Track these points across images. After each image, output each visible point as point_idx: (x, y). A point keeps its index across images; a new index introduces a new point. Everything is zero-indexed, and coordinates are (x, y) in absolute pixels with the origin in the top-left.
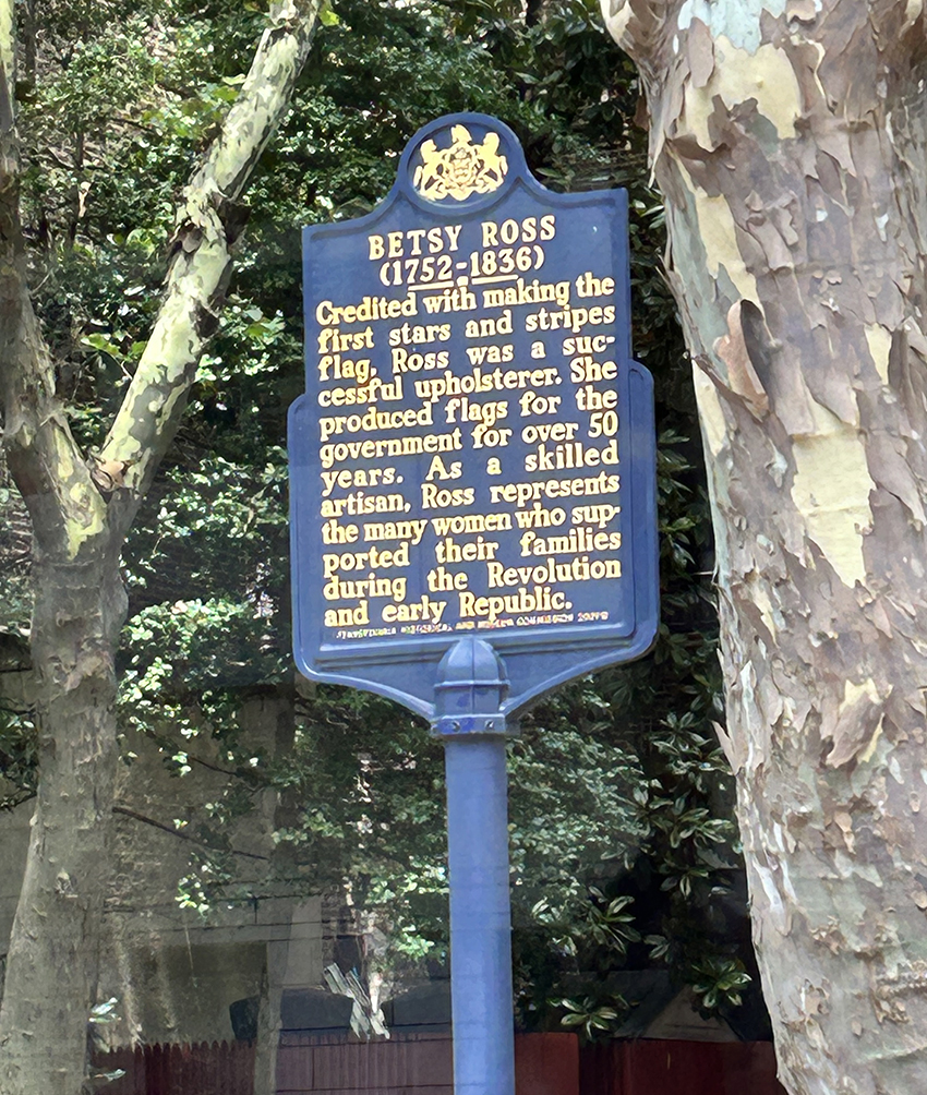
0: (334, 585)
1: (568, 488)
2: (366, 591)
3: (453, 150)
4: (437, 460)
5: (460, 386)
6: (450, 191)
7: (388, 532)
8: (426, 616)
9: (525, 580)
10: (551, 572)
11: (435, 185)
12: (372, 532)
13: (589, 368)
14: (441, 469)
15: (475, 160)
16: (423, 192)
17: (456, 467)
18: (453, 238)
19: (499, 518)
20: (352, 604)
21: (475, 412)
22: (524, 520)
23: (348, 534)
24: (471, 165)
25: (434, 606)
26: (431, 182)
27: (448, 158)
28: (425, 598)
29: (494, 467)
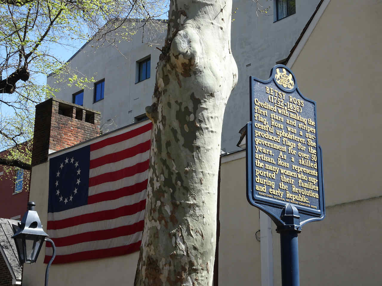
0: (258, 178)
1: (308, 171)
2: (266, 182)
3: (283, 74)
4: (281, 153)
5: (286, 135)
6: (283, 84)
7: (270, 167)
8: (279, 195)
9: (300, 192)
10: (305, 192)
11: (279, 80)
12: (268, 166)
13: (311, 142)
14: (282, 155)
15: (287, 79)
16: (277, 81)
17: (285, 156)
18: (284, 96)
19: (295, 173)
20: (262, 185)
21: (289, 143)
22: (299, 177)
23: (261, 165)
24: (287, 80)
25: (281, 192)
26: (279, 79)
27: (282, 75)
28: (279, 189)
29: (293, 160)
